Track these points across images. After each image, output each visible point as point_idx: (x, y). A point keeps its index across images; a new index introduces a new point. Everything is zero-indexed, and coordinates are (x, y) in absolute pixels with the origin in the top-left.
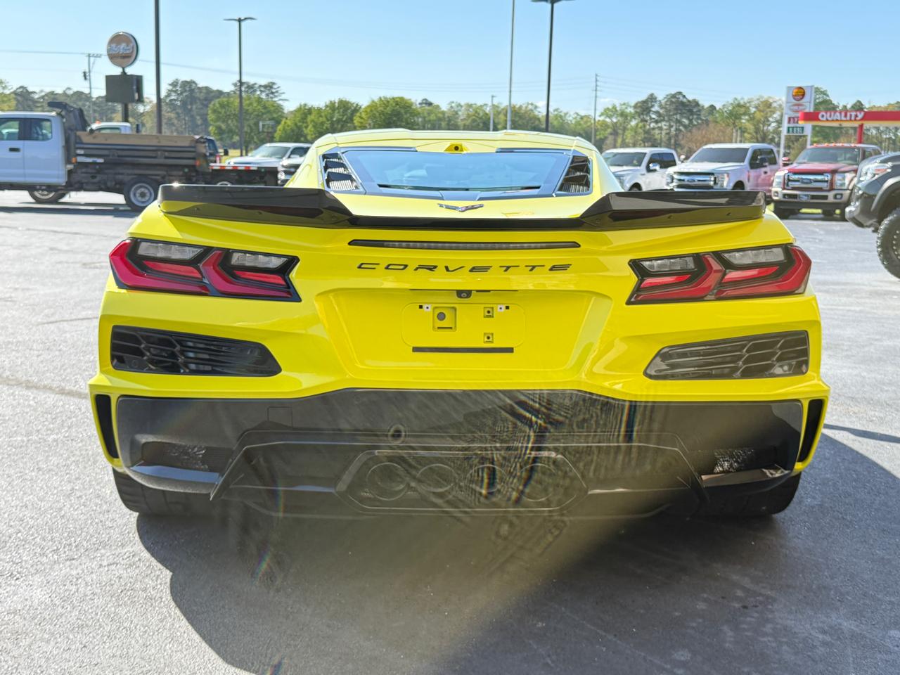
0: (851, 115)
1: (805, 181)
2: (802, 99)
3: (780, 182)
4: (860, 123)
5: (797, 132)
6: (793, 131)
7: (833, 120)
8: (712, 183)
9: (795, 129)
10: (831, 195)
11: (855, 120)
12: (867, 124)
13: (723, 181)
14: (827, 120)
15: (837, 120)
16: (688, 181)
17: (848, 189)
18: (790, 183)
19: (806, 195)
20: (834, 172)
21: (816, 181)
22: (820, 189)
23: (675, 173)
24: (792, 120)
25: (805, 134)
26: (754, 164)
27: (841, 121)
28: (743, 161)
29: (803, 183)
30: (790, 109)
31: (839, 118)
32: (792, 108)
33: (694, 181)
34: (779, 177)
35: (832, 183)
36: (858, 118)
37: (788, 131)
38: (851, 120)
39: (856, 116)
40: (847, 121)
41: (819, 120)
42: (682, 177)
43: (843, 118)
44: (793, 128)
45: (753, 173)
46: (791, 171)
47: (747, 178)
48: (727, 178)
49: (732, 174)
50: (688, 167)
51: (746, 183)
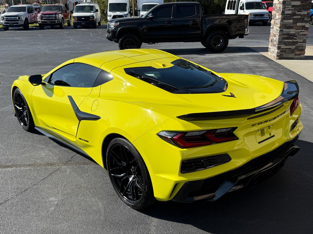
3: (40, 18)
10: (56, 21)
17: (60, 19)
18: (43, 18)
19: (49, 22)
20: (56, 14)
21: (51, 17)
22: (53, 19)
23: (4, 16)
26: (29, 12)
28: (26, 11)
33: (12, 19)
34: (39, 16)
35: (55, 17)
42: (7, 18)
45: (29, 15)
46: (42, 14)
47: (28, 16)
48: (22, 17)
49: (23, 16)
50: (8, 14)
51: (28, 18)
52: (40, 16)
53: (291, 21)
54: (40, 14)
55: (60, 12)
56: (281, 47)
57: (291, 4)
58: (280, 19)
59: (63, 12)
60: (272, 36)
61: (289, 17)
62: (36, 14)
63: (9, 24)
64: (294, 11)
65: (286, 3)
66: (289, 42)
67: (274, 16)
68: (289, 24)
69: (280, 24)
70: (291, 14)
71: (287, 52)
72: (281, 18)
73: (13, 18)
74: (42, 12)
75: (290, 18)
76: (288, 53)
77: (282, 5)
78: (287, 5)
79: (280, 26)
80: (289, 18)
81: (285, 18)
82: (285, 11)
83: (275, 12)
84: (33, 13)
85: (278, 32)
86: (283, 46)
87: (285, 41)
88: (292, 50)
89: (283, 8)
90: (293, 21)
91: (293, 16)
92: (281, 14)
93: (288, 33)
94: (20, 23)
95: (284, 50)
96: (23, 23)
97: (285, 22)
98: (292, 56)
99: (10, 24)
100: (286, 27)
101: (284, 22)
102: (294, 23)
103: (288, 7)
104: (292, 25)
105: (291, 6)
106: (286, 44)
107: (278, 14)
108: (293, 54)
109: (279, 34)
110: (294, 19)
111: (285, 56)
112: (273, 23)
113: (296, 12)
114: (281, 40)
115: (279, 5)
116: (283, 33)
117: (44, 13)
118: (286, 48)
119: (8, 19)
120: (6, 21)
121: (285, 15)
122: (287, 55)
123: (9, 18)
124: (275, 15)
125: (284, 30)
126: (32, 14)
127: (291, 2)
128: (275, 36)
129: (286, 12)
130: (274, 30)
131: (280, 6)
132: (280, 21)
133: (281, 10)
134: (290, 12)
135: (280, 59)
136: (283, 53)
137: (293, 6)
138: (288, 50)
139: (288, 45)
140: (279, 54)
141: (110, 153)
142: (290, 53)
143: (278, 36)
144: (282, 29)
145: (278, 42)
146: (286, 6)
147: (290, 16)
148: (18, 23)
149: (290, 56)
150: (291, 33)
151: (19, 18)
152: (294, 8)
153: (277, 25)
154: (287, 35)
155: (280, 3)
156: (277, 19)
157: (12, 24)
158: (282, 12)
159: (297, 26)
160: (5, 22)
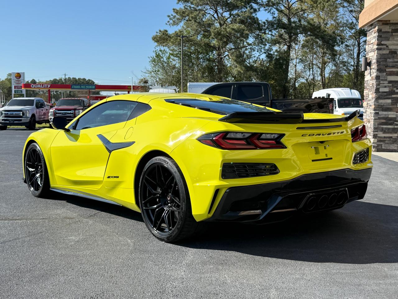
0: (45, 86)
1: (63, 113)
2: (20, 78)
3: (52, 114)
4: (49, 89)
5: (19, 93)
6: (17, 92)
7: (37, 88)
8: (21, 115)
9: (18, 91)
11: (47, 88)
12: (52, 90)
13: (27, 114)
14: (35, 88)
15: (39, 88)
16: (10, 114)
18: (57, 114)
20: (75, 110)
21: (68, 113)
23: (3, 111)
24: (16, 87)
25: (23, 93)
27: (41, 88)
28: (33, 106)
29: (62, 114)
30: (15, 83)
31: (40, 87)
32: (16, 82)
33: (13, 114)
34: (51, 112)
35: (75, 114)
36: (48, 87)
37: (15, 92)
38: (45, 88)
39: (47, 86)
40: (43, 88)
41: (31, 87)
42: (6, 113)
43: (42, 87)
44: (17, 91)
46: (56, 109)
47: (36, 112)
48: (28, 113)
49: (30, 111)
50: (9, 108)
51: (36, 115)
52: (53, 112)
53: (389, 101)
54: (53, 109)
55: (82, 108)
56: (378, 135)
57: (386, 79)
58: (374, 99)
59: (85, 108)
60: (366, 122)
61: (385, 95)
62: (47, 110)
63: (8, 122)
64: (392, 88)
65: (381, 78)
66: (389, 129)
67: (367, 97)
68: (386, 106)
69: (374, 105)
70: (389, 92)
71: (386, 142)
72: (376, 96)
73: (15, 114)
74: (56, 107)
75: (388, 97)
76: (388, 143)
77: (375, 80)
78: (382, 80)
79: (374, 108)
80: (386, 97)
81: (380, 97)
82: (379, 88)
83: (368, 91)
84: (43, 107)
85: (373, 115)
86: (381, 134)
87: (383, 128)
88: (394, 139)
89: (377, 84)
90: (392, 101)
91: (390, 94)
92: (374, 92)
93: (387, 116)
94: (24, 120)
95: (382, 139)
96: (28, 120)
97: (381, 102)
98: (395, 148)
99: (10, 122)
100: (383, 108)
101: (379, 102)
102: (392, 104)
103: (384, 84)
104: (391, 106)
105: (387, 82)
106: (384, 131)
107: (371, 92)
108: (396, 145)
109: (374, 118)
110: (392, 99)
111: (384, 147)
112: (366, 106)
113: (395, 89)
114: (377, 126)
115: (371, 81)
116: (379, 117)
117: (59, 108)
118: (385, 137)
119: (8, 115)
120: (5, 117)
121: (380, 94)
122: (386, 146)
123: (9, 113)
124: (367, 95)
125: (380, 113)
126: (42, 110)
127: (387, 77)
128: (369, 122)
129: (381, 90)
130: (368, 114)
131: (373, 83)
132: (374, 101)
133: (374, 86)
134: (387, 90)
135: (377, 152)
136: (382, 143)
137: (390, 82)
138: (387, 139)
139: (388, 133)
140: (376, 145)
141: (144, 181)
142: (391, 144)
143: (373, 120)
144: (378, 111)
145: (374, 128)
146: (381, 82)
147: (387, 95)
148: (21, 120)
149: (392, 147)
150: (390, 116)
151: (23, 114)
152: (391, 85)
153: (370, 107)
154: (384, 119)
155: (373, 78)
156: (370, 99)
157: (12, 122)
158: (376, 89)
159: (397, 107)
160: (3, 118)
